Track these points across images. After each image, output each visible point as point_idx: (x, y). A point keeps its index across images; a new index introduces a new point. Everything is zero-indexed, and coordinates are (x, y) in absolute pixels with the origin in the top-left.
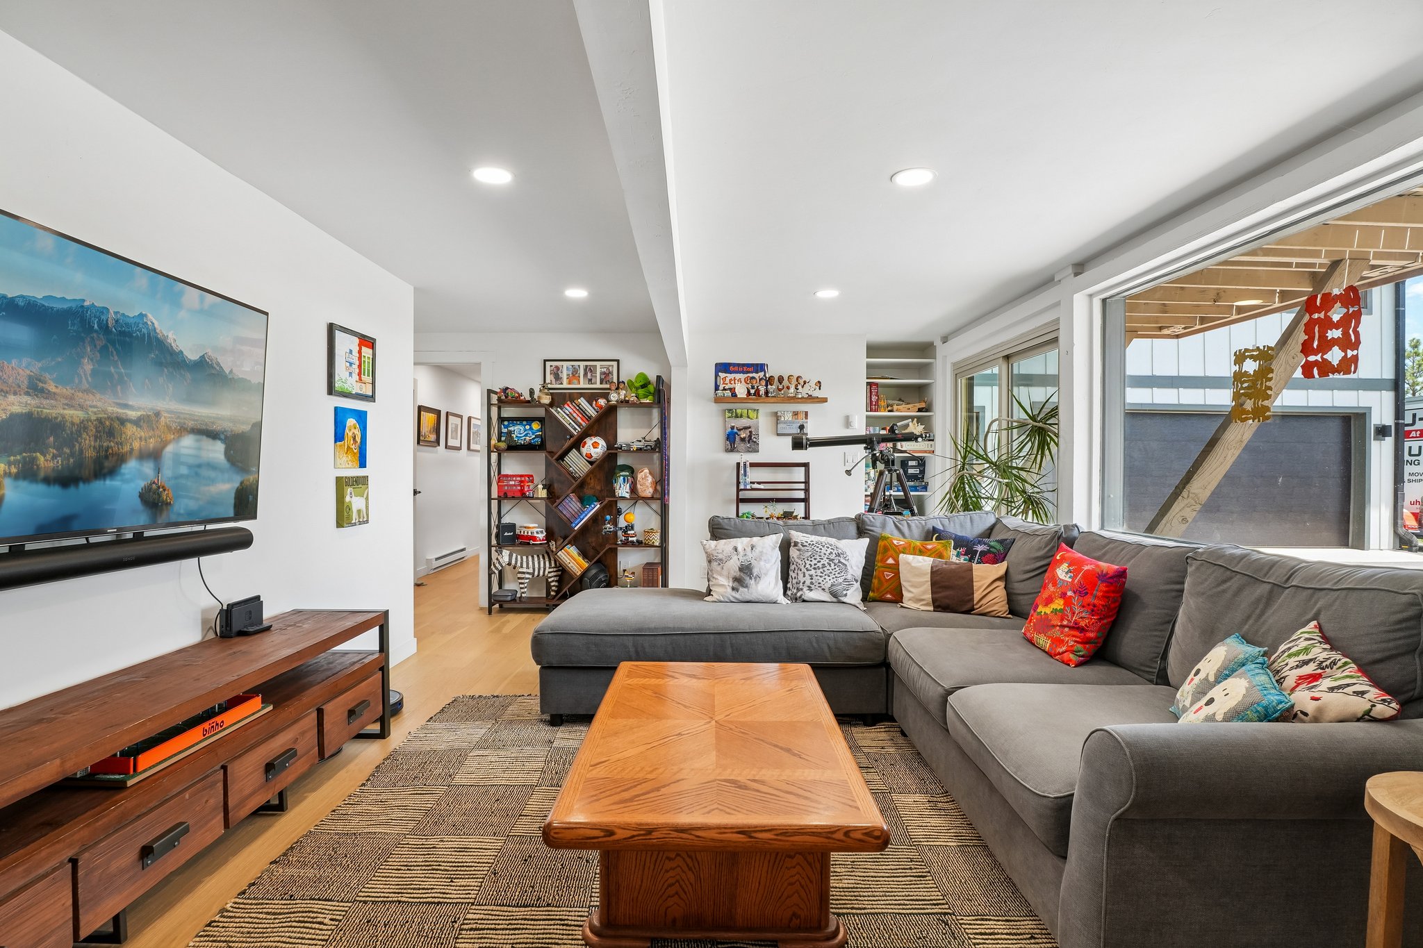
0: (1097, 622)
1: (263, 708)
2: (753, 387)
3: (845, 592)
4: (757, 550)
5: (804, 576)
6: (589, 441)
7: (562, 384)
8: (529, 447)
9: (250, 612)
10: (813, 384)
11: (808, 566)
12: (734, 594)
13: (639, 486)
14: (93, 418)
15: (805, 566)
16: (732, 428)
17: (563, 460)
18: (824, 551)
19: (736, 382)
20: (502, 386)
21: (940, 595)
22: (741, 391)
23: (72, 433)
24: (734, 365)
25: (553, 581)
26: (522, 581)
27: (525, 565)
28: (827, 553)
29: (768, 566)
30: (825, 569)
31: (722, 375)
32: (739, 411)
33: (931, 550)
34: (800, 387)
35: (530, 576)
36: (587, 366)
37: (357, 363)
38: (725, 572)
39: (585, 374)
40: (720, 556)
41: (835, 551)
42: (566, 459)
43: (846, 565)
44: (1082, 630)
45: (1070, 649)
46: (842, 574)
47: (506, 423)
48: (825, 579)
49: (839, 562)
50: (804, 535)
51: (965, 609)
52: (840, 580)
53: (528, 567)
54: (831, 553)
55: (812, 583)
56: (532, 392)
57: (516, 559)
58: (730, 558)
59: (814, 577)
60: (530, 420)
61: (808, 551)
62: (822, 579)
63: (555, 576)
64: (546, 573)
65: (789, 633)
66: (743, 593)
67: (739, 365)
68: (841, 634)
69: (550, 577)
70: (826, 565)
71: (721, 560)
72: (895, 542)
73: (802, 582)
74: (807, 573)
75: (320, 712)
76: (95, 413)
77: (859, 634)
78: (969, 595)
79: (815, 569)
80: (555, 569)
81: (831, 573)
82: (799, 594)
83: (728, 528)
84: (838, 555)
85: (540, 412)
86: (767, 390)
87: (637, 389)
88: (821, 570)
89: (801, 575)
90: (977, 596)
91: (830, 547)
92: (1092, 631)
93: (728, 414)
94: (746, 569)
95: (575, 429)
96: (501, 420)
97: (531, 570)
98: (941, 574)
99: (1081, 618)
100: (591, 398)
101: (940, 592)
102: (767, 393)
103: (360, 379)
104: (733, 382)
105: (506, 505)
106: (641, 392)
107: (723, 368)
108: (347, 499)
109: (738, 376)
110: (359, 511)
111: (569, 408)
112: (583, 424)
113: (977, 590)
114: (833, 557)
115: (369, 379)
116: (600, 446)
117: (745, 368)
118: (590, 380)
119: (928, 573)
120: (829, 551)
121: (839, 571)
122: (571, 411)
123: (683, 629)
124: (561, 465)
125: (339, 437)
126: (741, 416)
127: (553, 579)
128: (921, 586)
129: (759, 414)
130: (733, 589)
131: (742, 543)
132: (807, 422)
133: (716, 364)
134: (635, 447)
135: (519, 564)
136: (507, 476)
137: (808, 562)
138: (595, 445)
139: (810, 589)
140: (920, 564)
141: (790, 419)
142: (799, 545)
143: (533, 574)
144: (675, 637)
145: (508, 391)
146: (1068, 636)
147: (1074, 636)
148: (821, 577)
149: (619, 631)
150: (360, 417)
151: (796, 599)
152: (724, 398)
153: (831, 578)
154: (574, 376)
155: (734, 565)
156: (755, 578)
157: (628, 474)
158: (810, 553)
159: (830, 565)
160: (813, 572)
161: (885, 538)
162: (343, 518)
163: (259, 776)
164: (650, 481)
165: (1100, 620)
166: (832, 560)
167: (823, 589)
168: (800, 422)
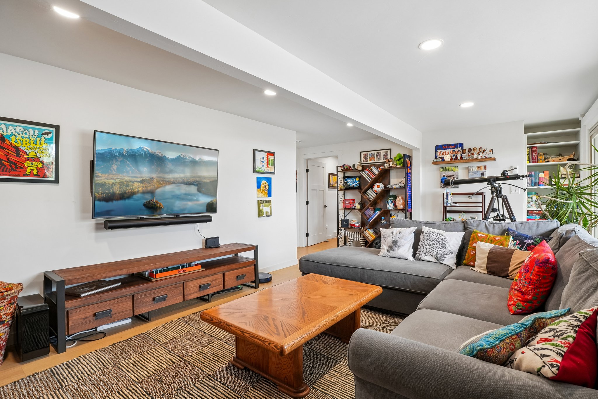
0: (532, 290)
1: (201, 269)
2: (454, 156)
3: (443, 258)
4: (401, 234)
5: (423, 248)
6: (376, 185)
7: (367, 161)
8: (353, 188)
9: (214, 241)
10: (488, 151)
11: (426, 243)
12: (388, 253)
13: (397, 204)
14: (118, 182)
15: (424, 243)
16: (444, 176)
17: (366, 193)
18: (435, 237)
19: (446, 154)
20: (343, 164)
21: (491, 265)
22: (447, 158)
23: (109, 187)
24: (445, 145)
25: (362, 244)
26: (350, 242)
27: (350, 236)
28: (437, 238)
29: (405, 242)
30: (434, 246)
31: (439, 151)
32: (447, 168)
33: (498, 240)
34: (481, 153)
35: (353, 241)
36: (377, 153)
37: (266, 161)
38: (386, 243)
39: (377, 156)
40: (385, 236)
41: (441, 237)
42: (367, 193)
43: (446, 245)
44: (523, 293)
45: (515, 304)
46: (443, 249)
47: (346, 179)
48: (433, 250)
49: (442, 243)
50: (428, 228)
51: (503, 275)
52: (441, 252)
53: (352, 237)
54: (439, 238)
55: (426, 252)
56: (354, 165)
57: (348, 233)
58: (389, 237)
59: (428, 249)
60: (355, 177)
61: (427, 236)
62: (432, 250)
63: (363, 241)
64: (359, 240)
65: (392, 273)
66: (392, 253)
67: (447, 145)
68: (417, 277)
69: (361, 242)
70: (435, 244)
71: (385, 237)
72: (479, 235)
73: (422, 251)
74: (425, 247)
75: (224, 274)
76: (119, 180)
77: (426, 278)
78: (507, 267)
79: (429, 245)
80: (363, 239)
81: (437, 248)
82: (419, 257)
83: (396, 223)
84: (442, 239)
85: (357, 174)
86: (462, 156)
87: (397, 161)
88: (432, 246)
89: (422, 248)
90: (511, 269)
91: (439, 235)
92: (529, 295)
93: (441, 170)
94: (395, 243)
95: (369, 180)
96: (345, 177)
97: (353, 238)
98: (494, 254)
99: (523, 286)
100: (377, 166)
101: (491, 264)
102: (462, 158)
103: (268, 167)
104: (444, 154)
105: (347, 212)
106: (398, 162)
107: (438, 147)
108: (261, 208)
109: (447, 151)
110: (267, 212)
111: (367, 172)
112: (373, 178)
113: (512, 265)
114: (439, 240)
115: (273, 166)
116: (380, 187)
117: (451, 147)
118: (379, 159)
119: (486, 253)
120: (438, 237)
121: (441, 247)
122: (368, 172)
123: (349, 265)
124: (365, 195)
125: (259, 186)
126: (449, 170)
127: (362, 242)
128: (482, 259)
129: (458, 169)
130: (388, 251)
131: (397, 230)
132: (486, 171)
133: (436, 146)
134: (395, 187)
135: (348, 236)
136: (347, 200)
137: (426, 242)
138: (378, 187)
139: (425, 255)
140: (485, 247)
141: (476, 170)
142: (424, 233)
143: (354, 240)
144: (345, 268)
145: (345, 166)
146: (515, 296)
147: (518, 296)
148: (431, 249)
149: (325, 262)
150: (268, 180)
151: (419, 259)
152: (439, 161)
153: (436, 250)
154: (372, 157)
155: (390, 240)
156: (398, 247)
157: (393, 199)
158: (428, 237)
159: (437, 244)
160: (428, 247)
161: (475, 232)
162: (260, 214)
163: (197, 289)
164: (401, 202)
165: (534, 289)
166: (438, 242)
167: (432, 256)
168: (482, 171)
